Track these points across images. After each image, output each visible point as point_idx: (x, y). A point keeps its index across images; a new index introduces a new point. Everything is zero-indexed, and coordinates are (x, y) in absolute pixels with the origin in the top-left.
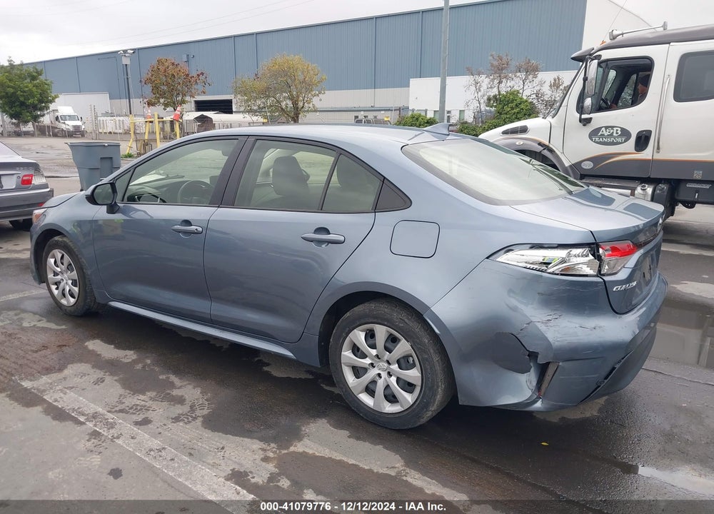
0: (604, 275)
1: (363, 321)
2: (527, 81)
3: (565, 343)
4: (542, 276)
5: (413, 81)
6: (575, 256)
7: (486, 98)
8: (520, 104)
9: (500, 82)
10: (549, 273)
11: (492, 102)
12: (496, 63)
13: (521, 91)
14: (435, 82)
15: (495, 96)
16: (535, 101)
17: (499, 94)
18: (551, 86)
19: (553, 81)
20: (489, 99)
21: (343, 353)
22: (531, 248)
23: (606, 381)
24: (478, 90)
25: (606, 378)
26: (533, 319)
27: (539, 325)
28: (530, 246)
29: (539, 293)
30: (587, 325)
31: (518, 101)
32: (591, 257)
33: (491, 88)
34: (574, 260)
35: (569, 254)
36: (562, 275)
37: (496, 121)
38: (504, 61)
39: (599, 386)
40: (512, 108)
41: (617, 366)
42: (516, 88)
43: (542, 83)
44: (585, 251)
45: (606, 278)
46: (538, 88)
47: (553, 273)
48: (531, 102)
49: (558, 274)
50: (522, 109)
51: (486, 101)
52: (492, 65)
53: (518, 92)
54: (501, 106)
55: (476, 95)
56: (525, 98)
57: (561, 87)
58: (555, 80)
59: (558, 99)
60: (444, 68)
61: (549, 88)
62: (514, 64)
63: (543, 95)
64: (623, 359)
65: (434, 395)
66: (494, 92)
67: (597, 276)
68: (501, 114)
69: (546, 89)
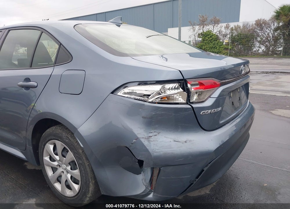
0: (192, 103)
1: (50, 138)
2: (215, 26)
3: (162, 153)
4: (144, 105)
5: (169, 30)
6: (169, 89)
7: (197, 34)
8: (212, 36)
9: (203, 27)
10: (150, 102)
11: (200, 36)
12: (201, 19)
13: (212, 31)
14: (177, 29)
15: (201, 33)
16: (218, 35)
17: (203, 32)
18: (225, 28)
19: (226, 26)
20: (199, 35)
21: (44, 158)
22: (139, 84)
23: (197, 180)
24: (194, 31)
25: (197, 178)
26: (139, 136)
27: (143, 140)
28: (138, 83)
29: (143, 117)
30: (180, 140)
31: (211, 34)
32: (181, 90)
33: (200, 29)
34: (169, 93)
35: (163, 88)
36: (159, 103)
37: (202, 43)
38: (205, 18)
39: (192, 184)
40: (209, 38)
41: (205, 169)
42: (210, 29)
43: (221, 27)
44: (176, 85)
45: (194, 106)
46: (219, 29)
47: (152, 102)
48: (217, 35)
49: (155, 103)
50: (213, 38)
51: (198, 35)
52: (200, 20)
53: (211, 31)
54: (204, 37)
55: (193, 32)
56: (214, 33)
57: (229, 28)
58: (227, 25)
59: (228, 33)
60: (180, 22)
61: (224, 29)
62: (209, 19)
63: (222, 32)
64: (209, 163)
65: (88, 187)
66: (201, 31)
67: (187, 103)
68: (204, 40)
69: (223, 29)
